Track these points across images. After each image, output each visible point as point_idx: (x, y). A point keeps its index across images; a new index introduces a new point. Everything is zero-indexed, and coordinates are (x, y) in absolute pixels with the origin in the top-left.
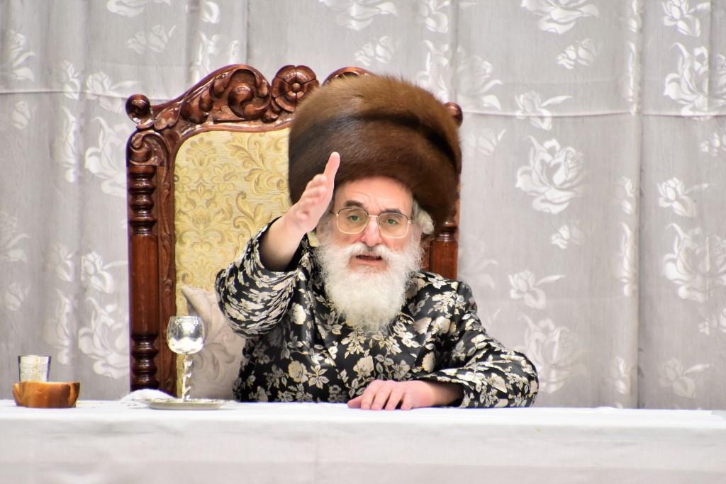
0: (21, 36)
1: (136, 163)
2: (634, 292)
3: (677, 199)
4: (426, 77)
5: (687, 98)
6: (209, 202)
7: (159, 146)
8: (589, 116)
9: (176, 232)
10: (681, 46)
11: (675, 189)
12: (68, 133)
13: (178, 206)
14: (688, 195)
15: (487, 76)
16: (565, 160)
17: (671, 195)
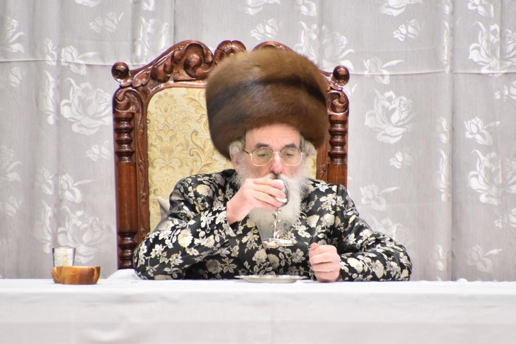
0: (15, 21)
1: (120, 111)
2: (449, 198)
3: (479, 132)
4: (301, 48)
5: (485, 60)
6: (172, 138)
7: (136, 98)
8: (415, 74)
9: (148, 159)
10: (480, 24)
11: (477, 126)
12: (49, 90)
13: (150, 141)
14: (486, 129)
15: (344, 47)
16: (399, 106)
17: (474, 130)
